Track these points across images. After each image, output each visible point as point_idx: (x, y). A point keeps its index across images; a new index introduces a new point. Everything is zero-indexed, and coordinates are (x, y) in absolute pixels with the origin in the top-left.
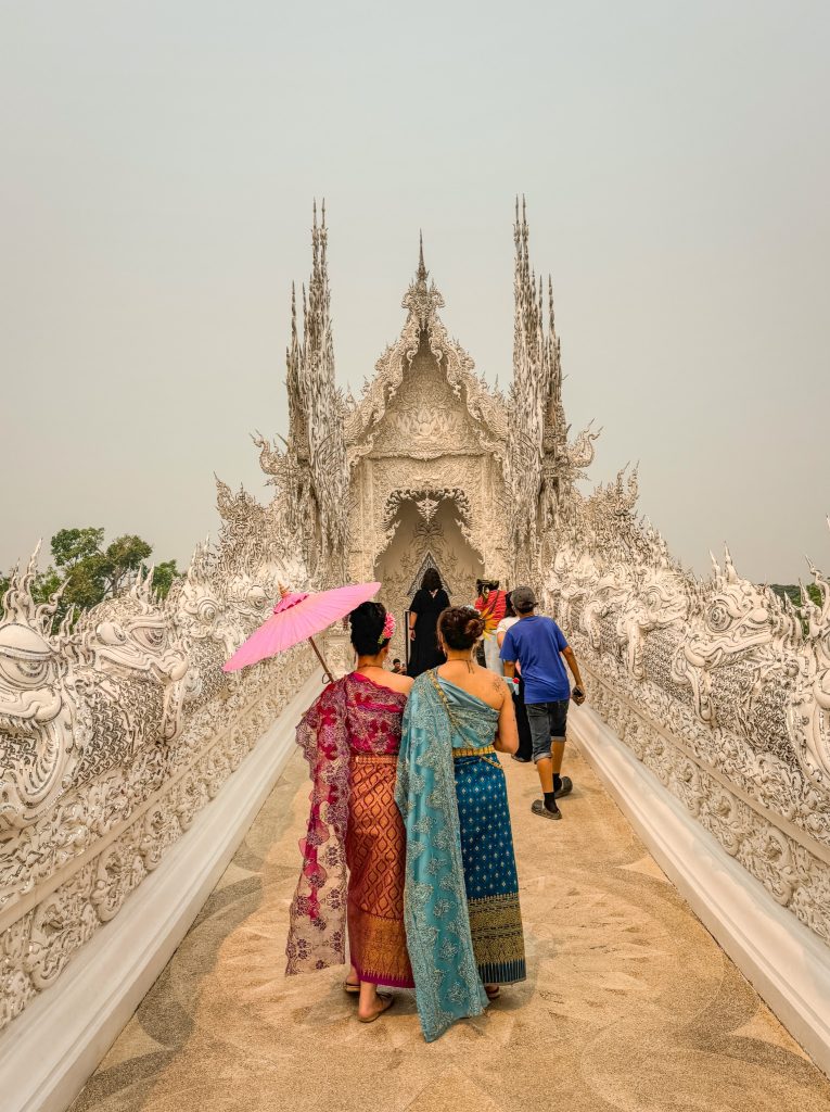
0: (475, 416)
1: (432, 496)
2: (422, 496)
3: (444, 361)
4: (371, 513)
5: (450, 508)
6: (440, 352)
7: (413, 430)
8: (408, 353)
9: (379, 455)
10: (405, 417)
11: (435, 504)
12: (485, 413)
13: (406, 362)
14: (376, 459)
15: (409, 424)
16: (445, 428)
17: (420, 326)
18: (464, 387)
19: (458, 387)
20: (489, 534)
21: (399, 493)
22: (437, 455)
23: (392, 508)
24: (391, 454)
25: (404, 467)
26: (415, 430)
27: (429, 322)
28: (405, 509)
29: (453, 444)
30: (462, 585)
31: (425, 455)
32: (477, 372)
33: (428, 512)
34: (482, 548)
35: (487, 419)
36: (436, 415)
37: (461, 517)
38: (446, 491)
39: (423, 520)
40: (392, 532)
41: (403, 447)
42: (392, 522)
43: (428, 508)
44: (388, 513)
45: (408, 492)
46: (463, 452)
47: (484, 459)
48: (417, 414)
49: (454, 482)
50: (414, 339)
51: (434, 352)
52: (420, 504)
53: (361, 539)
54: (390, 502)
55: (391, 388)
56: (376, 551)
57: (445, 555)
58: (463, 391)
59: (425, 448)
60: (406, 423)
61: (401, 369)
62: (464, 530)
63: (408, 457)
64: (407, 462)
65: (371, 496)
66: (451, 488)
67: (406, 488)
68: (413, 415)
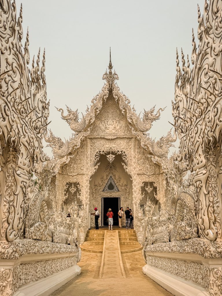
0: (130, 122)
1: (113, 153)
2: (109, 153)
3: (118, 100)
4: (89, 159)
5: (119, 158)
6: (117, 97)
7: (106, 128)
8: (105, 97)
9: (92, 137)
10: (103, 123)
11: (114, 156)
12: (134, 121)
13: (103, 100)
14: (91, 139)
15: (104, 125)
16: (118, 128)
17: (109, 86)
18: (126, 110)
19: (123, 110)
20: (135, 168)
21: (100, 152)
22: (115, 137)
23: (97, 158)
24: (97, 137)
25: (102, 142)
26: (107, 128)
27: (113, 85)
28: (102, 158)
29: (121, 134)
30: (123, 188)
31: (110, 137)
32: (131, 105)
33: (111, 159)
34: (132, 174)
35: (135, 123)
36: (115, 122)
37: (124, 162)
38: (118, 151)
39: (109, 163)
40: (97, 167)
41: (102, 134)
42: (97, 163)
43: (111, 158)
44: (95, 159)
45: (103, 151)
46: (125, 136)
47: (133, 139)
48: (107, 122)
49: (121, 148)
50: (107, 92)
51: (114, 97)
52: (108, 156)
53: (85, 169)
54: (96, 155)
55: (98, 110)
56: (90, 174)
57: (117, 177)
58: (125, 112)
59: (110, 135)
60: (103, 125)
61: (101, 103)
62: (125, 167)
63: (104, 138)
64: (103, 140)
65: (89, 153)
66: (120, 150)
67: (103, 150)
68: (106, 122)
